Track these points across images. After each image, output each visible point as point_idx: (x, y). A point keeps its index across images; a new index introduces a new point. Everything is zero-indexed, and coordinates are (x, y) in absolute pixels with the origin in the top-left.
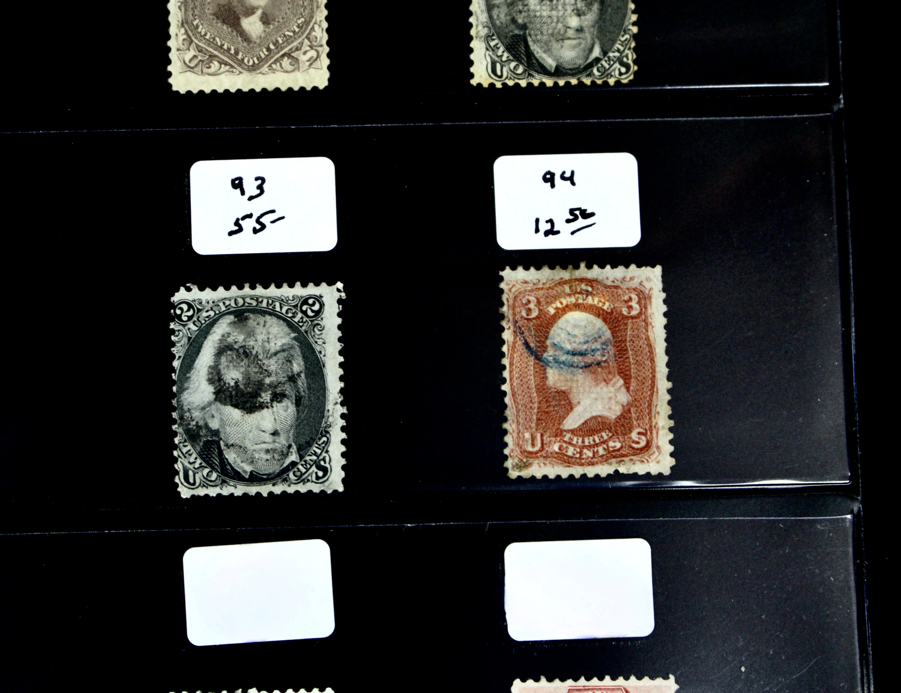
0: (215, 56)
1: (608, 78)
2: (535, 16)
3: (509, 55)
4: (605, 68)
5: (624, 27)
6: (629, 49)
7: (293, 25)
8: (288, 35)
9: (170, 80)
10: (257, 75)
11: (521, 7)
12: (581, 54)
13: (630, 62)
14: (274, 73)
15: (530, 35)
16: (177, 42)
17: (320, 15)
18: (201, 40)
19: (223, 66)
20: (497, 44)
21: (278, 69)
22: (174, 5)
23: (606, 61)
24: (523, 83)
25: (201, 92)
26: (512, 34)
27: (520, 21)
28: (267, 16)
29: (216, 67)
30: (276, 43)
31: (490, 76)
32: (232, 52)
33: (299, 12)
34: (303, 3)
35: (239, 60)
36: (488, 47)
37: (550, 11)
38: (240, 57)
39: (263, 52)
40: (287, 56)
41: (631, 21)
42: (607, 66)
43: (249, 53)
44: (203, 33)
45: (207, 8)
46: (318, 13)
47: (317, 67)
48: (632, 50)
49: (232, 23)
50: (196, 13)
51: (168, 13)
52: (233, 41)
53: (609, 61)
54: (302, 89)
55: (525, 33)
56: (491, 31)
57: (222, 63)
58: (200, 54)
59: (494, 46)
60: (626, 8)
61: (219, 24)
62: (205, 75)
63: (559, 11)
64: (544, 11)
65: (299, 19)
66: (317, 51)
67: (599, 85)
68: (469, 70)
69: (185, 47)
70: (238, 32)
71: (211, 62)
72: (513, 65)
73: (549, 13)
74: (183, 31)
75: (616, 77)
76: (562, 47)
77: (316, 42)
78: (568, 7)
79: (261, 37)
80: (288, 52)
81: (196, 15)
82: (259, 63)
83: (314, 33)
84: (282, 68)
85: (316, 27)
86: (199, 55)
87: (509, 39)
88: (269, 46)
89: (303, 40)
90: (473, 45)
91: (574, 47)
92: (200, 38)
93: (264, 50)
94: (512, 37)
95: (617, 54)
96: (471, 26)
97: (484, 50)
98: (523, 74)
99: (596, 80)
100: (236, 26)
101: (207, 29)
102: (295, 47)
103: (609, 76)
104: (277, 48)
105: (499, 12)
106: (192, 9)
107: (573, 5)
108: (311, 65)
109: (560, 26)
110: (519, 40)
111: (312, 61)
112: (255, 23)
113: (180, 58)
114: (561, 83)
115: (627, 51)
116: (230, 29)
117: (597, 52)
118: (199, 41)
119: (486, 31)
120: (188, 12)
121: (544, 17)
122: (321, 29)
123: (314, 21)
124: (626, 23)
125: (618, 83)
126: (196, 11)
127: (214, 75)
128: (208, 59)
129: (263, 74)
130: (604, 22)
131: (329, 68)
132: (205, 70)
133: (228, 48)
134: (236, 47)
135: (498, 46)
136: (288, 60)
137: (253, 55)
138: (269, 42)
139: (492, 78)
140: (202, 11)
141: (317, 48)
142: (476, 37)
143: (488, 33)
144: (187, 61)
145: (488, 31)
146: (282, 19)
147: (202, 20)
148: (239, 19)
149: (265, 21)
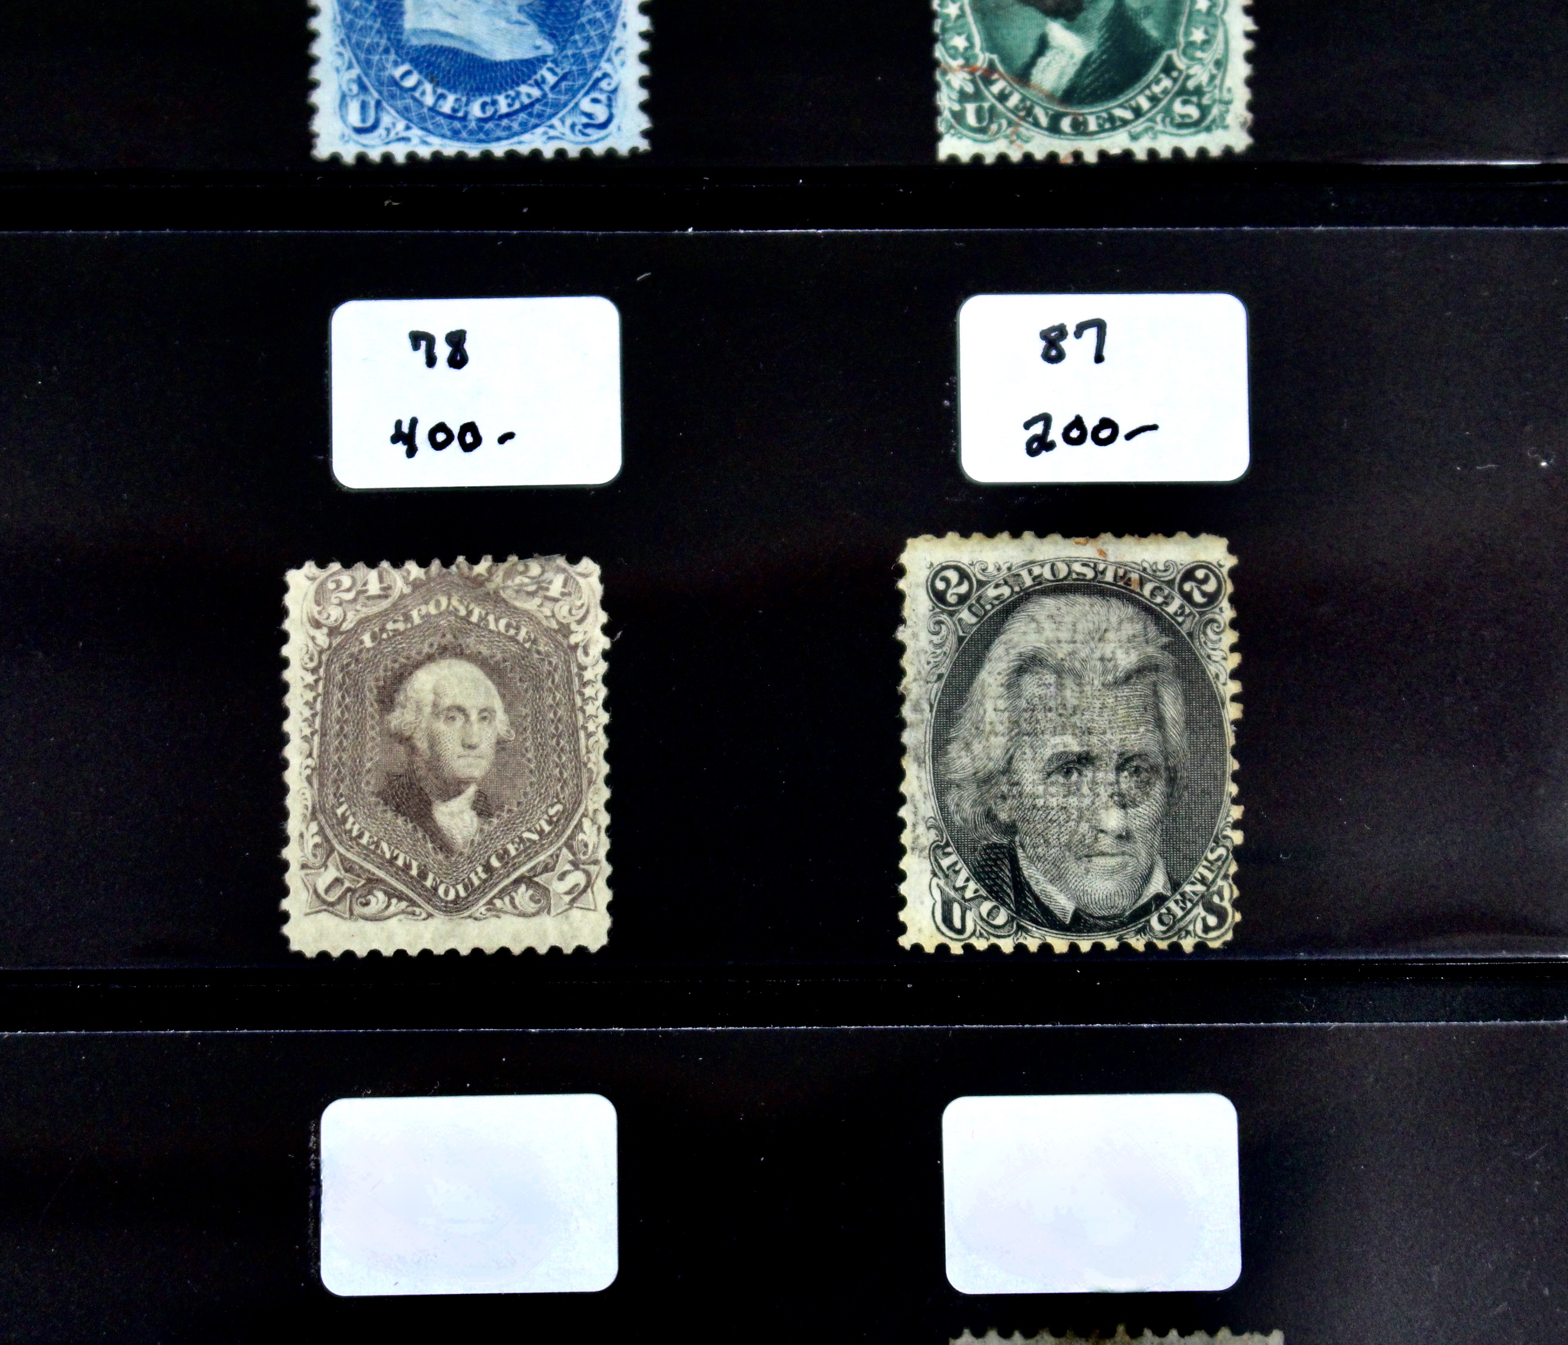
0: (380, 881)
1: (1180, 938)
2: (1034, 806)
3: (978, 886)
4: (1174, 917)
5: (1214, 833)
6: (1226, 877)
7: (539, 819)
8: (529, 840)
9: (287, 930)
10: (463, 921)
11: (1005, 788)
12: (1127, 886)
13: (1227, 904)
14: (498, 917)
15: (1022, 846)
16: (302, 850)
17: (595, 798)
18: (352, 848)
19: (394, 901)
20: (956, 863)
21: (505, 908)
22: (296, 773)
23: (1176, 902)
24: (1007, 946)
25: (349, 955)
26: (986, 842)
27: (1003, 816)
28: (485, 798)
29: (380, 903)
30: (504, 855)
31: (938, 928)
32: (414, 872)
33: (551, 792)
34: (561, 773)
35: (427, 890)
36: (937, 870)
37: (1065, 796)
38: (429, 883)
39: (477, 874)
40: (525, 883)
41: (1230, 819)
42: (1180, 913)
43: (449, 874)
44: (355, 833)
45: (364, 780)
46: (590, 795)
47: (587, 907)
48: (1230, 881)
49: (415, 813)
50: (341, 791)
51: (284, 789)
52: (416, 850)
53: (1184, 902)
54: (555, 950)
55: (1012, 841)
56: (942, 836)
57: (392, 894)
58: (348, 875)
59: (948, 868)
60: (1221, 793)
61: (389, 815)
62: (356, 920)
63: (1083, 795)
64: (1053, 796)
65: (552, 806)
66: (588, 873)
67: (1163, 951)
68: (897, 917)
69: (318, 862)
70: (426, 831)
71: (370, 893)
72: (986, 907)
73: (1061, 800)
74: (314, 827)
75: (1196, 935)
76: (1087, 871)
77: (585, 854)
78: (1101, 790)
79: (473, 841)
80: (527, 874)
82: (469, 895)
83: (581, 836)
84: (515, 907)
85: (587, 823)
86: (345, 877)
87: (980, 854)
88: (488, 862)
89: (560, 849)
90: (904, 864)
91: (1113, 872)
92: (350, 843)
93: (480, 869)
94: (985, 850)
95: (1200, 888)
96: (901, 825)
97: (929, 875)
98: (1007, 928)
99: (1155, 941)
100: (422, 820)
101: (363, 825)
102: (543, 864)
103: (1183, 933)
104: (504, 866)
105: (960, 798)
106: (335, 781)
107: (1111, 784)
108: (573, 900)
109: (1084, 827)
110: (1001, 856)
111: (576, 894)
112: (462, 812)
113: (307, 884)
114: (1085, 946)
115: (1220, 882)
116: (410, 826)
117: (1158, 884)
118: (348, 850)
119: (932, 835)
120: (325, 789)
121: (1052, 809)
122: (595, 828)
123: (581, 810)
124: (1220, 823)
125: (1201, 947)
126: (342, 787)
127: (377, 920)
128: (363, 886)
129: (476, 919)
130: (1174, 820)
131: (611, 908)
132: (358, 909)
133: (405, 864)
134: (423, 863)
135: (957, 868)
136: (527, 890)
137: (457, 879)
138: (489, 853)
139: (943, 933)
140: (355, 787)
141: (586, 867)
142: (913, 849)
143: (938, 841)
144: (321, 890)
145: (937, 836)
146: (518, 806)
147: (355, 805)
148: (430, 805)
149: (482, 810)
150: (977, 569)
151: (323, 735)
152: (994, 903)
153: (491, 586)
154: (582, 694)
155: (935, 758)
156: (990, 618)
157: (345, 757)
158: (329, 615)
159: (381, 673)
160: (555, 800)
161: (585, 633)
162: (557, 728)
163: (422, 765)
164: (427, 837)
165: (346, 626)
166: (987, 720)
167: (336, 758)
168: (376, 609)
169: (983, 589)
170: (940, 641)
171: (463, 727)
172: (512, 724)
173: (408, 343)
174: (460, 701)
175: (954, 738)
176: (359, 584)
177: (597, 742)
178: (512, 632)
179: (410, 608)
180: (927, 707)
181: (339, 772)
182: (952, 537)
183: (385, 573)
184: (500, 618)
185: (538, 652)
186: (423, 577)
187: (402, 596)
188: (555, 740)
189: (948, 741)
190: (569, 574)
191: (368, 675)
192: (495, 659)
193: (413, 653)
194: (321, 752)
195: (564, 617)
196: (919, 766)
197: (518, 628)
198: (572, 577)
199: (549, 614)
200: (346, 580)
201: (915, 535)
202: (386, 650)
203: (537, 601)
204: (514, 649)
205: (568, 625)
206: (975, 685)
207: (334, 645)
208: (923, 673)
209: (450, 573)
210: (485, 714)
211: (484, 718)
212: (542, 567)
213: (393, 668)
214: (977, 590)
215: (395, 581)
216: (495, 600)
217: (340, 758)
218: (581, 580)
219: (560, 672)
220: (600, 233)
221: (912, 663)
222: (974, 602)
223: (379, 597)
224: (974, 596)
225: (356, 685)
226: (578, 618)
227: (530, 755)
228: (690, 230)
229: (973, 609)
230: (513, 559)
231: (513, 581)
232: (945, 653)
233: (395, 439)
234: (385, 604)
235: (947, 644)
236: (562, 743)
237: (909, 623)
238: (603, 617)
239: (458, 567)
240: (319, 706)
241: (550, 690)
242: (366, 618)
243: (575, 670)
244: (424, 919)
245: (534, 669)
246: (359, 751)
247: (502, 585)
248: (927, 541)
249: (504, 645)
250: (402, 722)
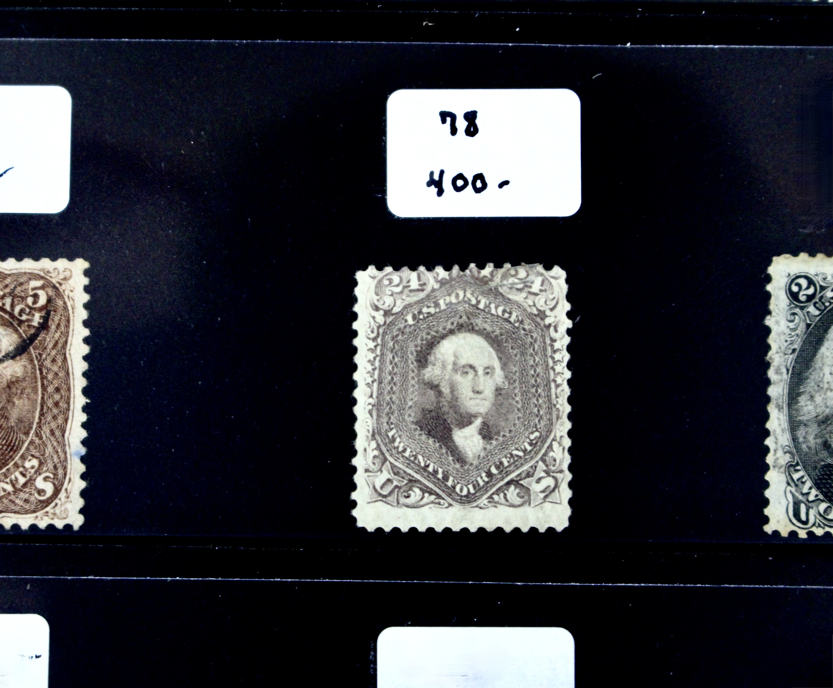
0: (417, 481)
7: (524, 442)
8: (517, 456)
9: (355, 513)
10: (472, 508)
14: (496, 507)
16: (366, 460)
17: (562, 428)
18: (399, 459)
19: (426, 495)
20: (803, 477)
21: (500, 502)
22: (362, 408)
25: (396, 530)
26: (823, 463)
28: (488, 427)
29: (417, 496)
30: (499, 466)
31: (790, 521)
32: (440, 476)
33: (532, 424)
34: (538, 411)
35: (448, 488)
36: (790, 482)
38: (450, 483)
39: (482, 478)
40: (514, 484)
43: (463, 478)
44: (400, 449)
45: (407, 414)
46: (558, 426)
47: (555, 501)
49: (441, 436)
50: (391, 421)
51: (354, 419)
52: (441, 462)
54: (533, 530)
56: (794, 459)
57: (425, 490)
58: (396, 477)
59: (798, 480)
61: (424, 437)
62: (401, 507)
65: (532, 433)
66: (555, 479)
68: (762, 512)
69: (376, 468)
70: (448, 449)
71: (411, 489)
72: (823, 506)
74: (373, 444)
77: (554, 465)
79: (479, 456)
80: (515, 479)
81: (392, 423)
82: (476, 492)
83: (551, 454)
84: (507, 500)
85: (555, 445)
86: (394, 479)
87: (819, 471)
88: (489, 470)
89: (537, 462)
90: (768, 477)
92: (397, 456)
93: (484, 475)
94: (822, 469)
96: (767, 450)
97: (785, 485)
100: (446, 441)
101: (406, 444)
102: (526, 472)
104: (500, 473)
105: (807, 432)
106: (387, 414)
108: (546, 497)
111: (548, 492)
112: (472, 436)
113: (369, 483)
116: (437, 445)
118: (396, 460)
119: (788, 457)
120: (381, 419)
122: (561, 448)
123: (552, 436)
126: (392, 417)
127: (414, 507)
128: (406, 484)
129: (481, 508)
131: (571, 502)
132: (403, 500)
133: (434, 471)
134: (446, 470)
135: (804, 480)
136: (515, 489)
137: (468, 481)
138: (490, 464)
139: (793, 524)
140: (401, 418)
141: (555, 475)
142: (774, 467)
143: (791, 462)
144: (378, 487)
145: (791, 458)
146: (509, 433)
147: (401, 430)
148: (451, 431)
149: (486, 435)
150: (820, 278)
151: (380, 383)
152: (828, 505)
153: (492, 284)
154: (553, 358)
155: (790, 405)
156: (828, 311)
157: (394, 397)
158: (384, 302)
159: (419, 342)
160: (534, 429)
161: (556, 317)
162: (536, 381)
163: (446, 404)
164: (449, 452)
165: (396, 310)
166: (825, 380)
167: (388, 398)
168: (415, 299)
169: (824, 292)
170: (794, 327)
171: (473, 379)
172: (506, 377)
173: (439, 118)
174: (471, 362)
175: (803, 392)
176: (405, 281)
177: (562, 390)
178: (506, 315)
179: (438, 298)
180: (784, 371)
181: (391, 408)
182: (803, 256)
183: (421, 275)
184: (498, 306)
185: (524, 329)
186: (447, 277)
187: (433, 290)
188: (535, 388)
189: (799, 395)
190: (545, 277)
191: (411, 343)
192: (495, 334)
193: (440, 329)
194: (378, 394)
195: (542, 306)
196: (779, 411)
197: (510, 313)
198: (547, 279)
199: (532, 304)
200: (396, 277)
201: (779, 254)
202: (422, 327)
203: (524, 295)
204: (507, 327)
205: (544, 311)
206: (817, 357)
207: (388, 322)
208: (783, 348)
209: (465, 275)
210: (488, 370)
211: (488, 373)
212: (527, 272)
213: (426, 338)
214: (820, 293)
215: (428, 280)
216: (496, 293)
217: (391, 399)
218: (552, 280)
219: (538, 343)
220: (568, 46)
221: (775, 341)
222: (817, 300)
223: (418, 290)
224: (818, 296)
225: (402, 349)
226: (551, 306)
227: (518, 399)
228: (628, 45)
229: (817, 305)
230: (507, 266)
231: (507, 281)
232: (797, 335)
233: (429, 184)
234: (422, 295)
235: (799, 328)
236: (539, 391)
237: (773, 314)
238: (568, 307)
239: (471, 271)
240: (377, 364)
241: (532, 355)
242: (409, 304)
243: (548, 341)
244: (446, 508)
245: (521, 341)
246: (404, 394)
247: (500, 284)
248: (786, 258)
249: (501, 324)
250: (432, 375)
